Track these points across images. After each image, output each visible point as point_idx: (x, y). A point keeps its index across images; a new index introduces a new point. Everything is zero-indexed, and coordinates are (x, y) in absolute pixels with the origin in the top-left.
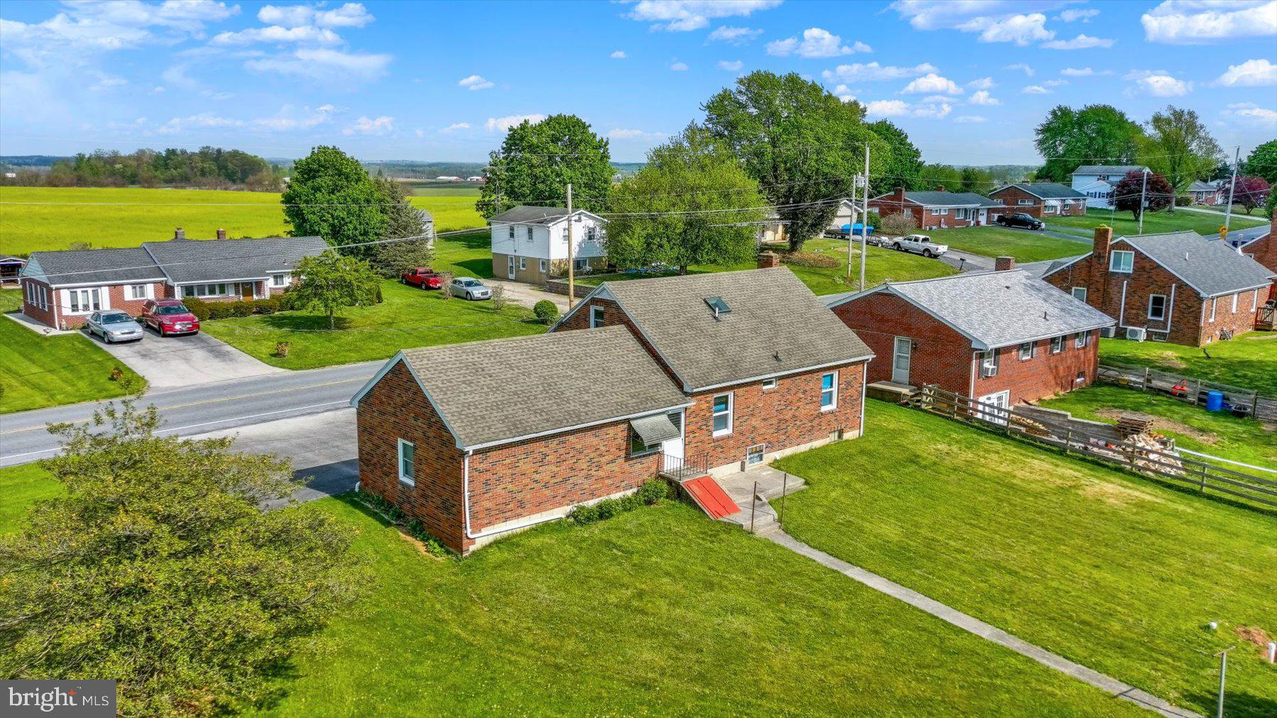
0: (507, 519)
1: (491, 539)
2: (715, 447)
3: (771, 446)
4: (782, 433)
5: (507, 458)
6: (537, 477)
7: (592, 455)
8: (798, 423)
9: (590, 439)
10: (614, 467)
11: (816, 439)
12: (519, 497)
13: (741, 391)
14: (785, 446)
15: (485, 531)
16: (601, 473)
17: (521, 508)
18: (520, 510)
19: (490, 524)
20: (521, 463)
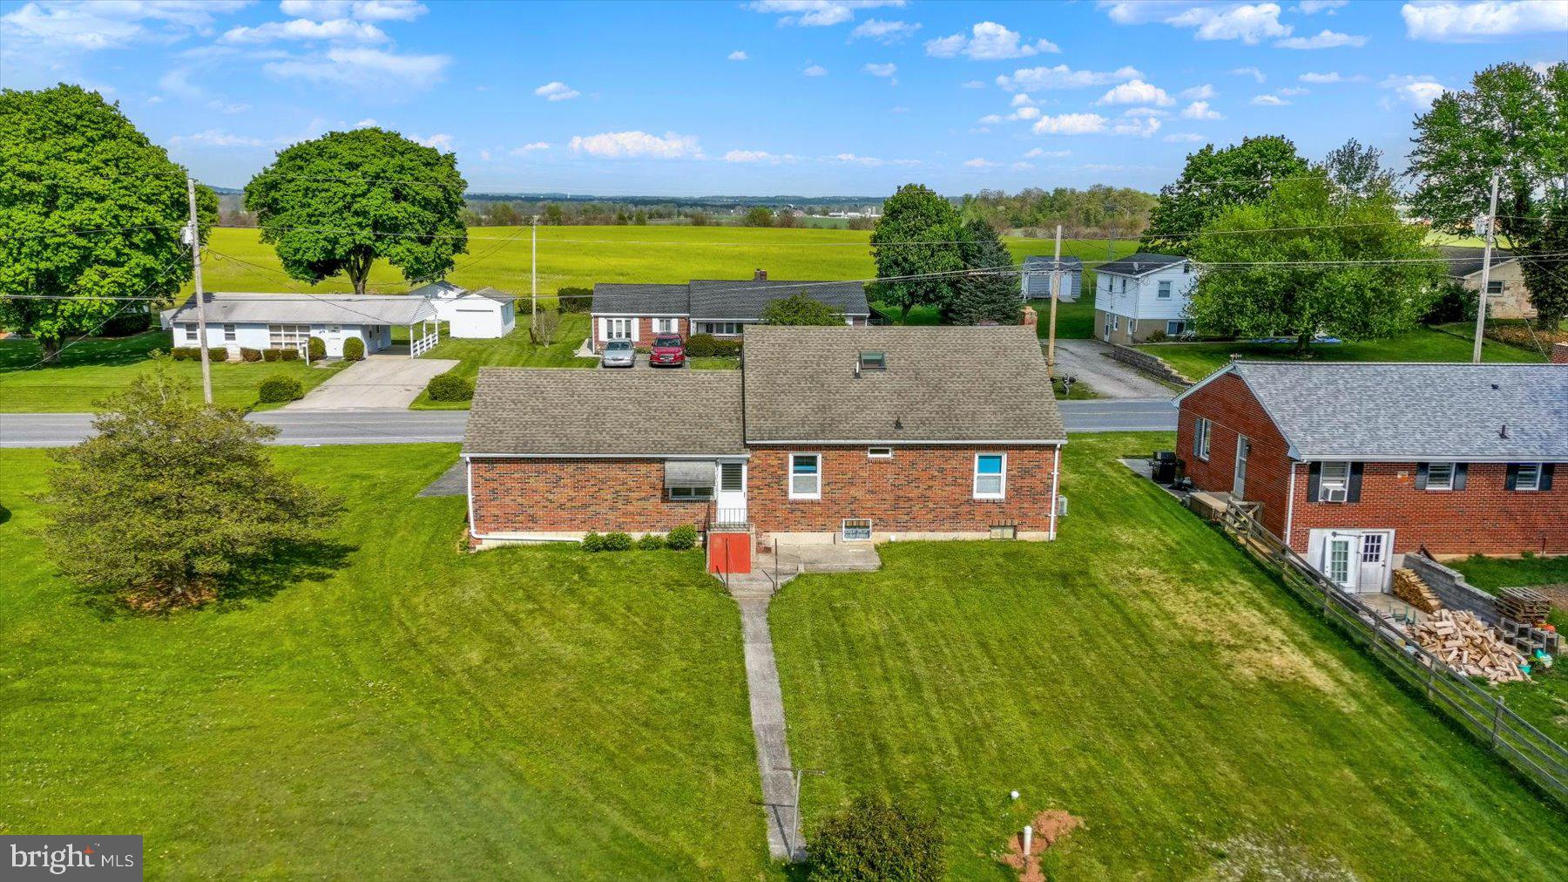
0: (516, 529)
1: (499, 543)
2: (792, 511)
3: (883, 524)
4: (899, 512)
5: (517, 472)
6: (551, 497)
7: (618, 488)
8: (931, 505)
9: (615, 471)
10: (649, 505)
11: (964, 529)
12: (530, 511)
13: (832, 454)
14: (907, 529)
15: (492, 535)
16: (630, 508)
17: (532, 522)
18: (530, 525)
19: (495, 529)
20: (531, 480)
